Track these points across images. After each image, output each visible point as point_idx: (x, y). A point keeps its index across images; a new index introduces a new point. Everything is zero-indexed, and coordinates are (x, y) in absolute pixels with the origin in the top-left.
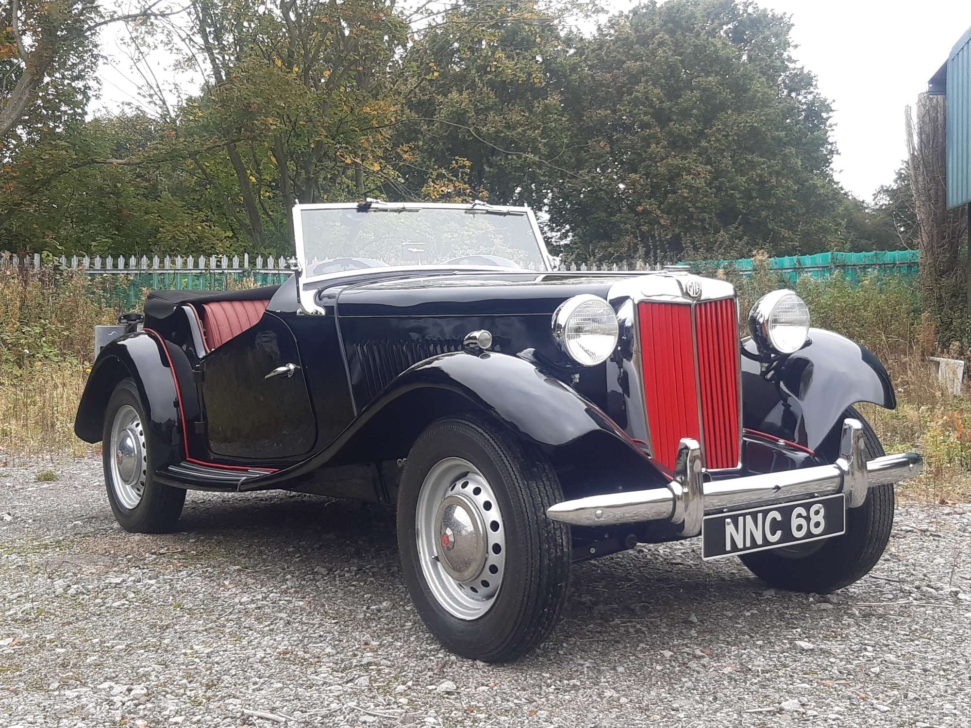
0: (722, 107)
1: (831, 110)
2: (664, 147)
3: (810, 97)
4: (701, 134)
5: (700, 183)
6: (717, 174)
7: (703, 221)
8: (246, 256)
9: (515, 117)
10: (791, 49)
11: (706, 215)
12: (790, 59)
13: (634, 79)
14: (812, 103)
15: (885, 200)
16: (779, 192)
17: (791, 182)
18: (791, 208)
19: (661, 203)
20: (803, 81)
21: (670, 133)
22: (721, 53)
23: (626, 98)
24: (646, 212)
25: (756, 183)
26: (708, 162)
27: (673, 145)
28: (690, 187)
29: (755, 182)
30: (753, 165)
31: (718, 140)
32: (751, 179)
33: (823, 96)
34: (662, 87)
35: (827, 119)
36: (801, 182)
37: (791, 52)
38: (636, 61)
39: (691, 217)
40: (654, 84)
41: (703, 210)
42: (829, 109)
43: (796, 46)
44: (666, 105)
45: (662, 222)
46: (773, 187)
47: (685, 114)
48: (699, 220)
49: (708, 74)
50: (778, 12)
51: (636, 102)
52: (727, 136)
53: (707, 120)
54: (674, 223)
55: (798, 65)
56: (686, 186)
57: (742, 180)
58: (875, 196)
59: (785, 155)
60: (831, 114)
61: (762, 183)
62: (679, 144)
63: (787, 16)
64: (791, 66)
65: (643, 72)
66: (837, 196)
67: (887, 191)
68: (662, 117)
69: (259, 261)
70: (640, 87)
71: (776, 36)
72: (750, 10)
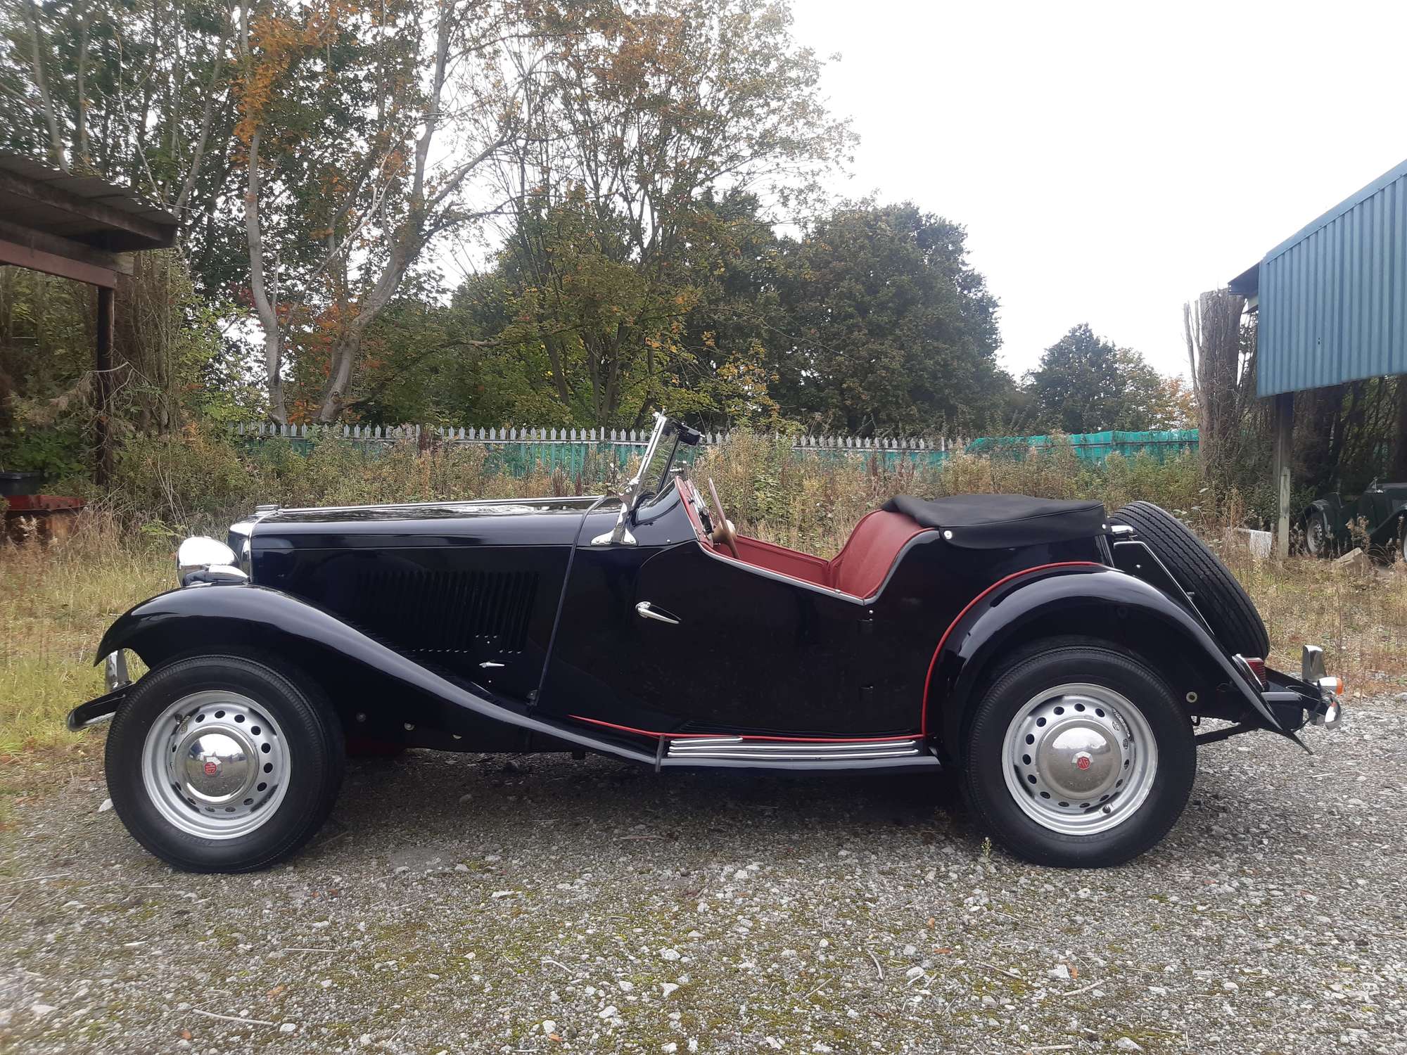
0: (913, 301)
1: (998, 306)
2: (864, 335)
3: (980, 295)
4: (895, 324)
5: (896, 365)
6: (909, 358)
7: (897, 397)
8: (603, 429)
9: (741, 308)
10: (964, 254)
11: (900, 393)
12: (964, 263)
13: (840, 277)
14: (981, 300)
15: (1030, 381)
16: (960, 373)
17: (969, 365)
18: (968, 387)
19: (862, 381)
20: (974, 281)
21: (870, 323)
22: (912, 256)
23: (833, 292)
24: (850, 389)
25: (941, 366)
26: (902, 347)
27: (871, 333)
28: (886, 368)
29: (939, 364)
30: (938, 351)
31: (910, 329)
32: (937, 363)
33: (990, 294)
34: (863, 283)
35: (993, 313)
36: (976, 365)
37: (964, 257)
38: (840, 261)
39: (887, 394)
40: (857, 281)
41: (896, 388)
42: (995, 305)
43: (969, 252)
44: (868, 298)
45: (863, 397)
46: (954, 370)
47: (882, 307)
48: (893, 396)
49: (901, 274)
50: (955, 223)
51: (841, 296)
52: (916, 326)
53: (900, 313)
54: (873, 398)
55: (970, 268)
56: (885, 368)
57: (929, 363)
58: (1023, 378)
59: (964, 343)
60: (996, 309)
61: (946, 365)
62: (877, 332)
63: (962, 226)
64: (964, 268)
65: (847, 271)
66: (1005, 379)
67: (1033, 373)
68: (863, 310)
69: (613, 433)
70: (845, 283)
71: (953, 243)
72: (933, 221)
